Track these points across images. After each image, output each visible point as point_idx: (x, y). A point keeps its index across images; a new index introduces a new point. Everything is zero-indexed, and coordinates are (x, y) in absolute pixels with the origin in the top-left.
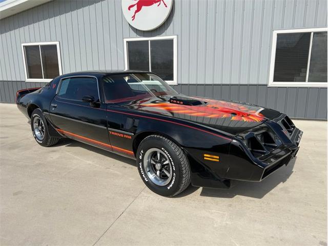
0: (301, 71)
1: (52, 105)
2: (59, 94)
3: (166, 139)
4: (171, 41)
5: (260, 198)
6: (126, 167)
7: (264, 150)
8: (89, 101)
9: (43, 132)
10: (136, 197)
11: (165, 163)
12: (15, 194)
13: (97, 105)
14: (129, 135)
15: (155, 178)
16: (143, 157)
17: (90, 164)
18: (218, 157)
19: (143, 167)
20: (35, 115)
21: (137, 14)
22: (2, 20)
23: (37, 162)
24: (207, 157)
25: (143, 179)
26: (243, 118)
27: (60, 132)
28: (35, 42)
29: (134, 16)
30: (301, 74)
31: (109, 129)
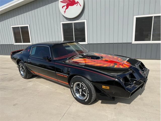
0: (148, 36)
1: (28, 60)
2: (32, 55)
3: (84, 78)
4: (84, 23)
5: (129, 104)
6: (65, 89)
7: (130, 83)
8: (47, 59)
9: (25, 72)
10: (71, 105)
11: (83, 89)
12: (14, 105)
13: (50, 61)
14: (66, 76)
15: (79, 96)
16: (73, 86)
17: (47, 88)
18: (109, 87)
19: (73, 90)
20: (20, 64)
21: (66, 10)
22: (1, 15)
23: (23, 87)
24: (104, 87)
25: (74, 96)
26: (120, 66)
27: (33, 72)
28: (18, 25)
29: (65, 11)
30: (148, 37)
31: (56, 72)
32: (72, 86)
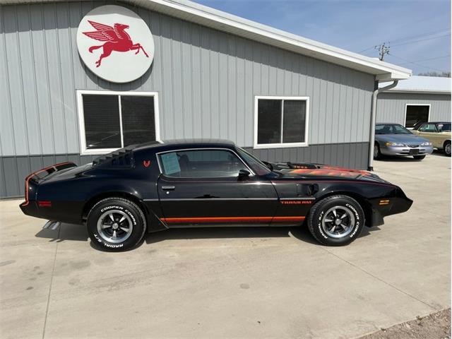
1: (164, 188)
4: (151, 99)
18: (388, 201)
21: (103, 59)
24: (382, 202)
29: (100, 61)
31: (281, 199)
32: (320, 219)
